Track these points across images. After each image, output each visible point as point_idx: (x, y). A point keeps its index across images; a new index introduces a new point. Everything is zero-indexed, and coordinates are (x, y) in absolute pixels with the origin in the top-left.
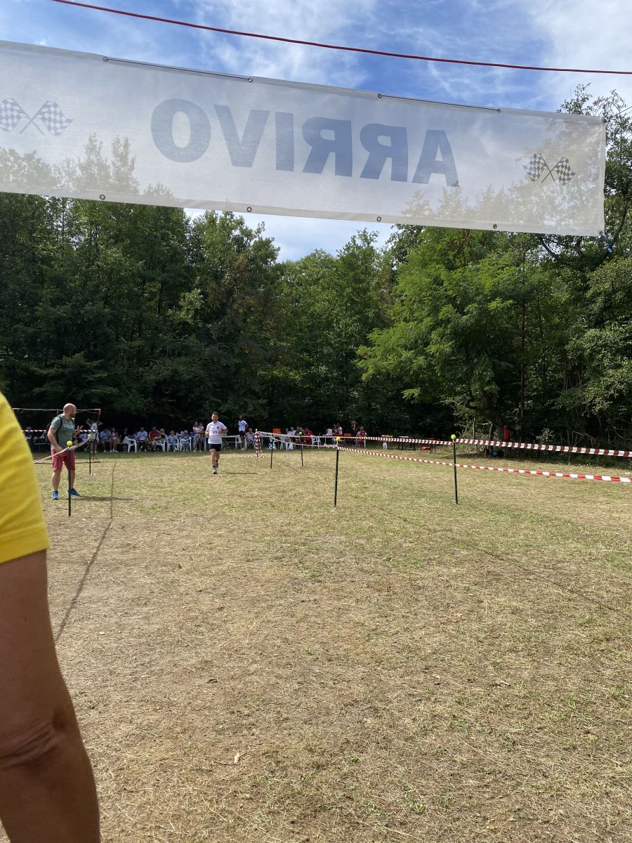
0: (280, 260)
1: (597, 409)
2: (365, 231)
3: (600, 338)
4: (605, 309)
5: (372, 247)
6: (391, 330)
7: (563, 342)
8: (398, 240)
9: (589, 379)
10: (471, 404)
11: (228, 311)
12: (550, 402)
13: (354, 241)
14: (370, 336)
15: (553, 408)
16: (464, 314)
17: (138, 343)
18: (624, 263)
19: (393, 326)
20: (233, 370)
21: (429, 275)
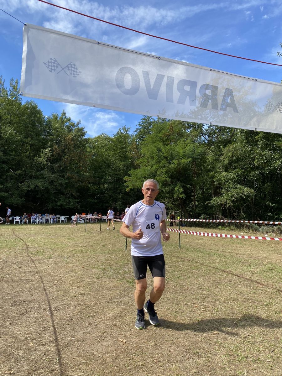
0: (86, 137)
1: (228, 206)
2: (125, 127)
3: (228, 176)
4: (229, 164)
5: (128, 134)
6: (139, 170)
7: (212, 177)
8: (139, 131)
9: (224, 193)
10: (173, 203)
11: (63, 159)
12: (207, 202)
13: (120, 131)
14: (130, 171)
15: (208, 205)
16: (170, 163)
17: (19, 172)
18: (237, 145)
19: (140, 168)
20: (64, 186)
21: (156, 147)
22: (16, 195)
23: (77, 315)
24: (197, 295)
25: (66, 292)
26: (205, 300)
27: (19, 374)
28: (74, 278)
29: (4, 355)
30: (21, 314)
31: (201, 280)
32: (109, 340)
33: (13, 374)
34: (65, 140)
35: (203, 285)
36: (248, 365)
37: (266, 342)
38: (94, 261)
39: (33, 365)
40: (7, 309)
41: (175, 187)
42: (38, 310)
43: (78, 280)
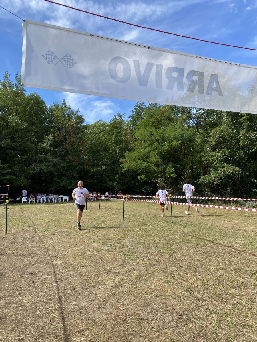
0: (84, 124)
1: (216, 183)
2: (119, 113)
3: (215, 156)
4: (216, 144)
5: (123, 120)
6: (133, 152)
7: (201, 157)
8: (132, 117)
9: (212, 172)
10: (166, 181)
11: (65, 144)
12: (196, 181)
13: (115, 117)
14: (125, 154)
15: (198, 183)
16: (161, 145)
17: (25, 157)
18: (224, 127)
19: (134, 150)
20: (66, 168)
21: (148, 131)
22: (23, 177)
23: (79, 285)
24: (189, 266)
25: (69, 265)
26: (197, 270)
27: (27, 340)
28: (76, 251)
29: (14, 322)
30: (29, 285)
31: (192, 252)
32: (109, 308)
33: (22, 339)
34: (66, 127)
35: (194, 256)
36: (238, 330)
37: (254, 308)
38: (95, 236)
39: (40, 331)
40: (16, 280)
41: (166, 168)
42: (44, 281)
43: (80, 254)
